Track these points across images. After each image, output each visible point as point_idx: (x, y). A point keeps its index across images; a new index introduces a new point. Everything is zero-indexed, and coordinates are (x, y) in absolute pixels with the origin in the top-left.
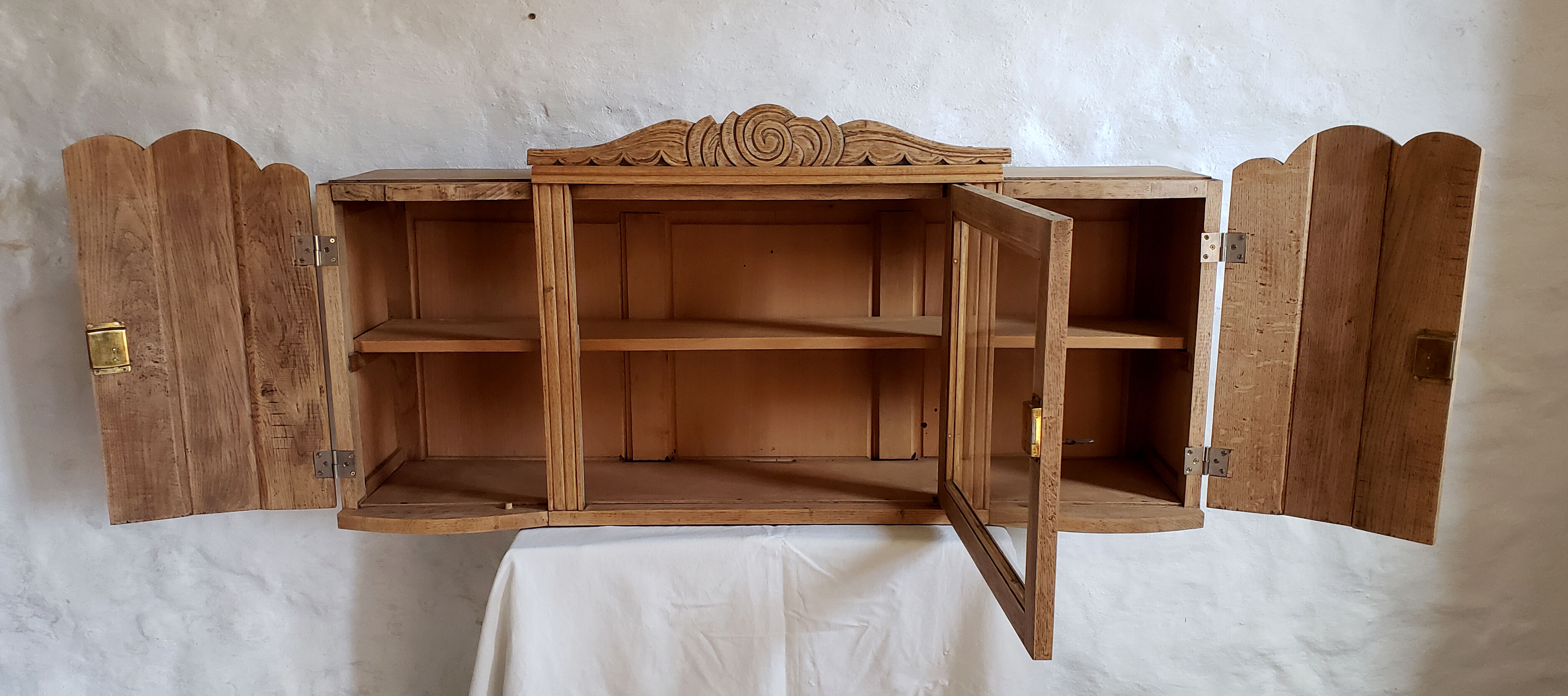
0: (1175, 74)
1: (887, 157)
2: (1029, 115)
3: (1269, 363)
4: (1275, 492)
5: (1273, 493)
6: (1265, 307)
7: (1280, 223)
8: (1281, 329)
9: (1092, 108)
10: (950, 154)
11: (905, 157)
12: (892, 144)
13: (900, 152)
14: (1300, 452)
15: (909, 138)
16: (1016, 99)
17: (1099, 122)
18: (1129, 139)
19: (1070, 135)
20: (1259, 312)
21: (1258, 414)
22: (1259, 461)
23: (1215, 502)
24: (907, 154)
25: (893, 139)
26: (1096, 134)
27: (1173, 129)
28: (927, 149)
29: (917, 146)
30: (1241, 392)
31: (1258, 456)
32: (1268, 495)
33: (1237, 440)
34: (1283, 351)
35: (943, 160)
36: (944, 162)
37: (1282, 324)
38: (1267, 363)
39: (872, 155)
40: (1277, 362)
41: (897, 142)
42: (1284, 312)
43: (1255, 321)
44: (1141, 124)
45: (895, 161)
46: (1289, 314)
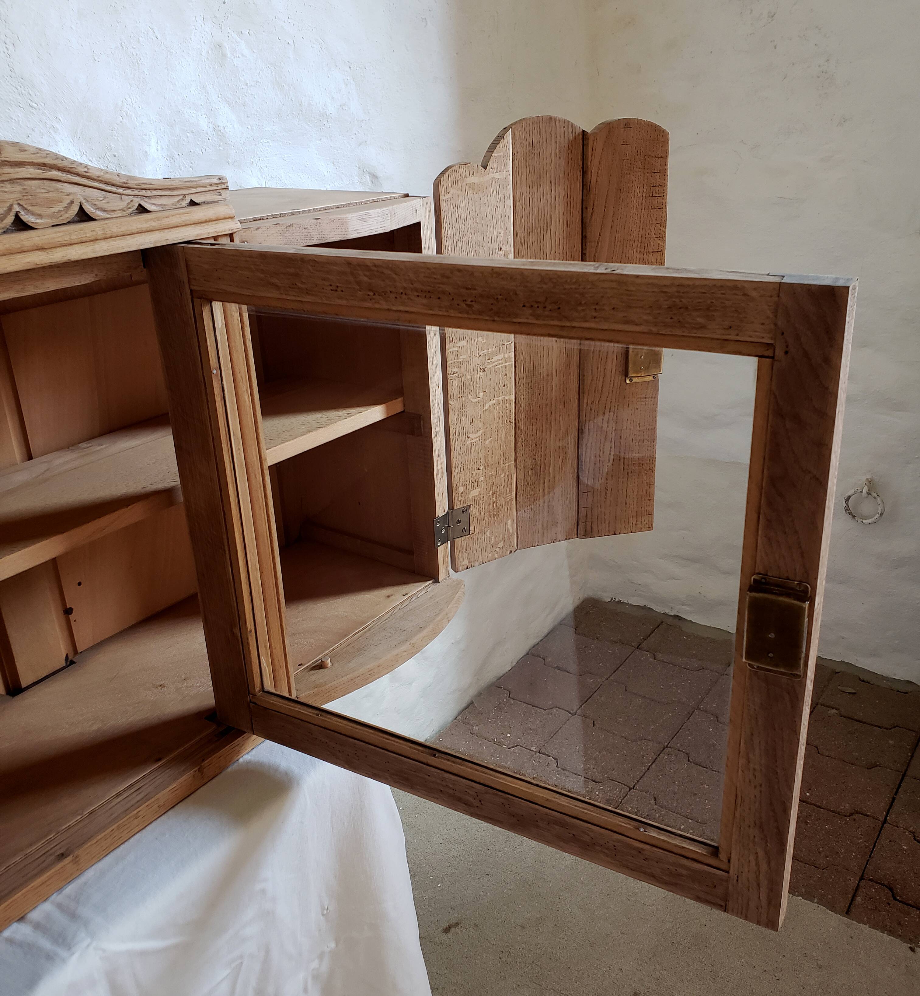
0: (210, 68)
1: (53, 210)
2: (57, 129)
3: (494, 402)
4: (511, 531)
5: (509, 533)
6: (484, 341)
7: (489, 240)
8: (501, 362)
9: (133, 115)
10: (149, 193)
11: (81, 208)
12: (54, 184)
13: (71, 197)
14: (526, 484)
15: (81, 170)
16: (35, 105)
17: (145, 135)
18: (177, 157)
19: (114, 156)
20: (480, 349)
21: (490, 459)
22: (495, 507)
23: (463, 563)
24: (83, 201)
25: (54, 174)
26: (146, 152)
27: (221, 140)
28: (113, 189)
29: (96, 184)
30: (473, 441)
31: (494, 502)
32: (506, 536)
33: (475, 493)
34: (504, 386)
35: (140, 205)
36: (142, 210)
37: (501, 356)
38: (493, 402)
39: (25, 209)
40: (501, 398)
41: (62, 179)
42: (502, 343)
43: (477, 360)
44: (188, 134)
45: (67, 215)
46: (506, 344)
